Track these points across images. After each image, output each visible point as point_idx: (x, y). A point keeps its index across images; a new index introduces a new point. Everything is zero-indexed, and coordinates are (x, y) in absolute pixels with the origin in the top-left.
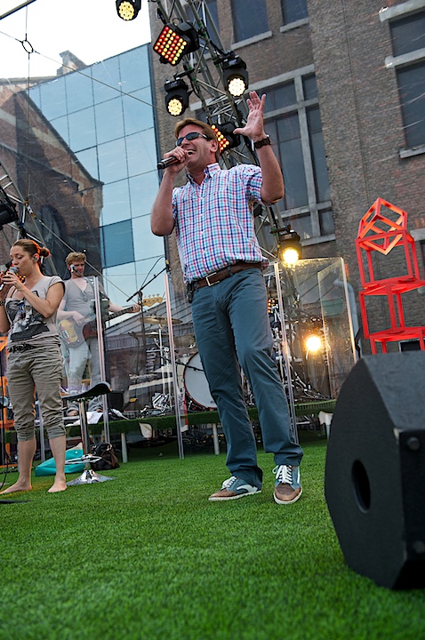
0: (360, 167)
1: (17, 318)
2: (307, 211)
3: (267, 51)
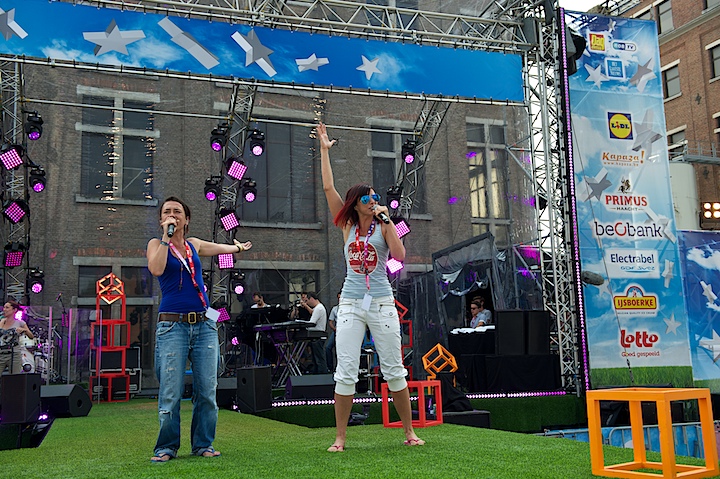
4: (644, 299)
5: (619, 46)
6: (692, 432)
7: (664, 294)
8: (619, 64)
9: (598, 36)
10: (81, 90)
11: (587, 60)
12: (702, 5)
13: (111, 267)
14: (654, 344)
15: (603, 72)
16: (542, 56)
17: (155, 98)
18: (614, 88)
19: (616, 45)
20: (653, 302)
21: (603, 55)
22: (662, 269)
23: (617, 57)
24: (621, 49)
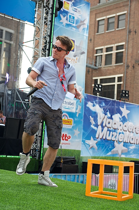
4: (68, 120)
5: (75, 10)
6: (82, 177)
7: (76, 119)
8: (74, 18)
9: (67, 3)
11: (62, 13)
12: (98, 1)
14: (69, 139)
15: (67, 19)
16: (45, 5)
18: (70, 27)
19: (74, 9)
20: (71, 122)
21: (68, 12)
22: (77, 109)
23: (73, 14)
24: (75, 11)
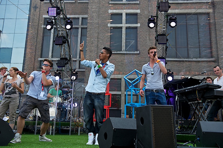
0: (96, 53)
1: (8, 88)
2: (76, 60)
3: (72, 6)
10: (110, 11)
13: (121, 79)
17: (138, 11)
